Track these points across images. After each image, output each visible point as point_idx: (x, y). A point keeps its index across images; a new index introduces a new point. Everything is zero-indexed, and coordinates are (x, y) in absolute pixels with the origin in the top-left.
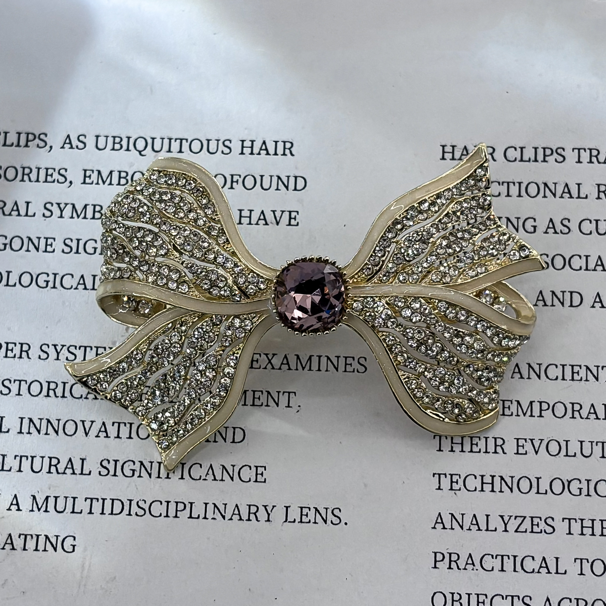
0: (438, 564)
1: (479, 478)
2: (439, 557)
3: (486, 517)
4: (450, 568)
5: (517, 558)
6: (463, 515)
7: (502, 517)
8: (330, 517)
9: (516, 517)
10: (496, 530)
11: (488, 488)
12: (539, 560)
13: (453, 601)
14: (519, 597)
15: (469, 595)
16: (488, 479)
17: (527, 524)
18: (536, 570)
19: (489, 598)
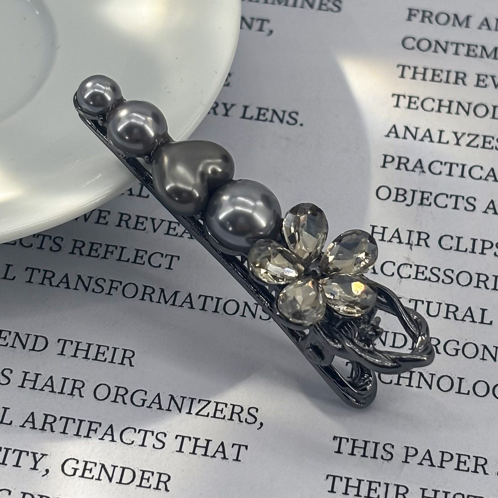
0: (387, 165)
1: (437, 102)
2: (389, 159)
3: (439, 133)
4: (398, 168)
5: (465, 167)
6: (417, 128)
7: (455, 133)
8: (287, 118)
9: (469, 135)
10: (448, 142)
11: (444, 110)
12: (487, 169)
13: (397, 194)
14: (463, 198)
15: (414, 191)
16: (446, 103)
17: (480, 141)
18: (484, 178)
19: (434, 195)
